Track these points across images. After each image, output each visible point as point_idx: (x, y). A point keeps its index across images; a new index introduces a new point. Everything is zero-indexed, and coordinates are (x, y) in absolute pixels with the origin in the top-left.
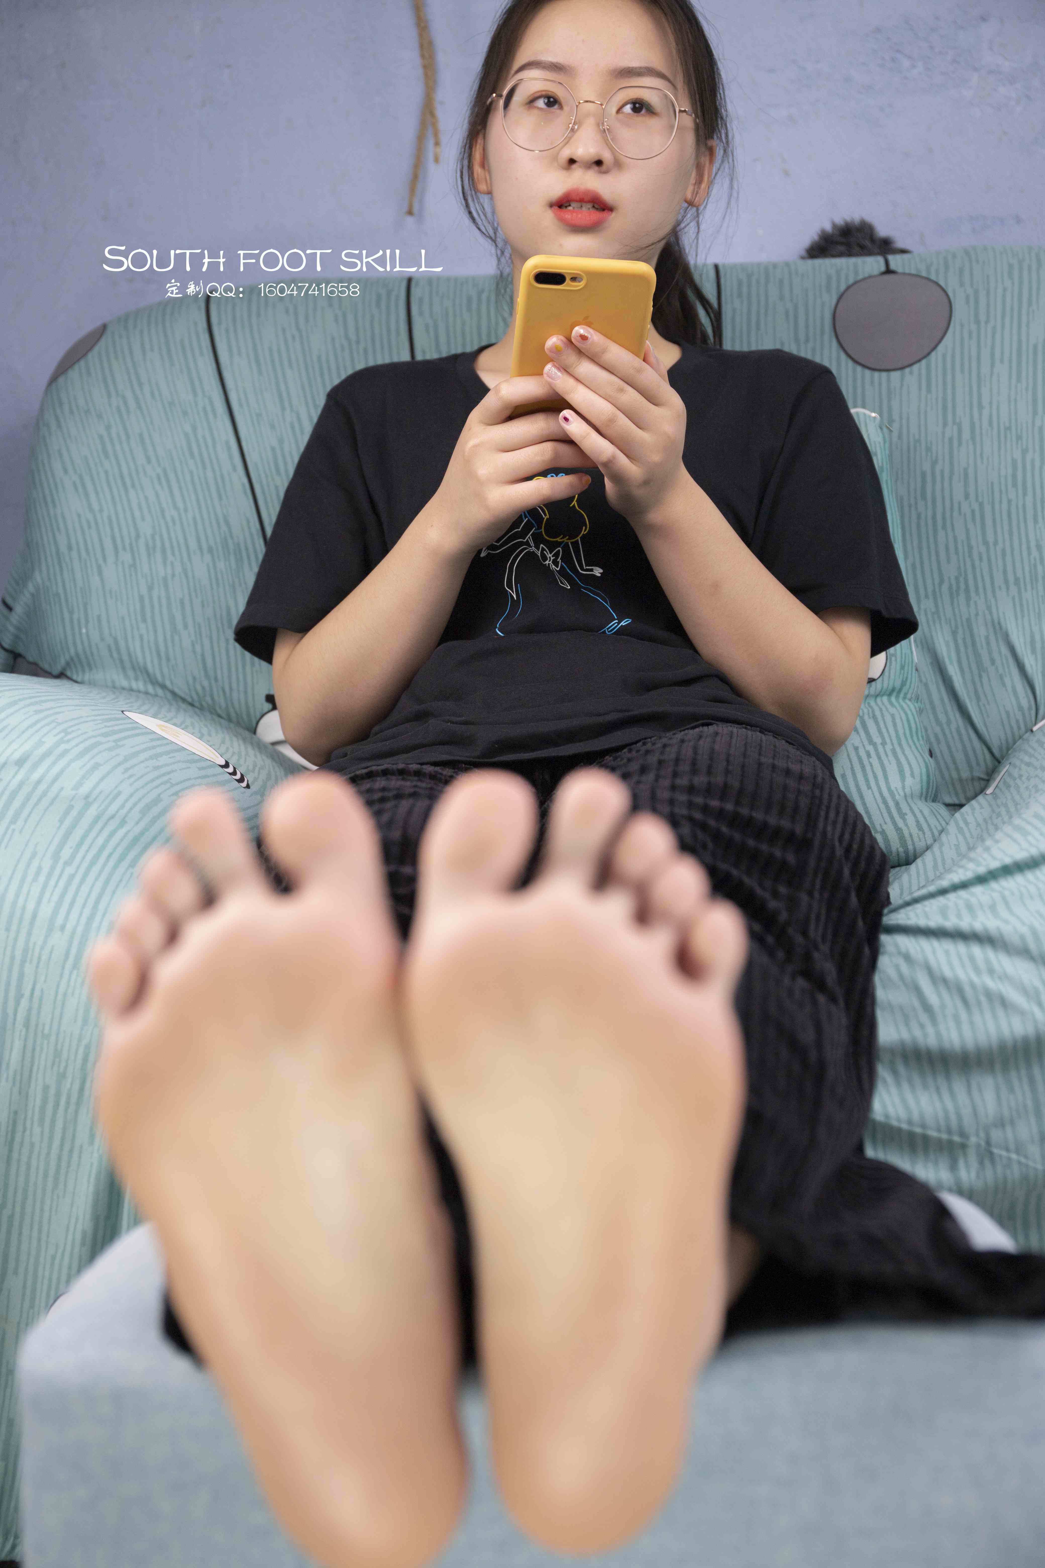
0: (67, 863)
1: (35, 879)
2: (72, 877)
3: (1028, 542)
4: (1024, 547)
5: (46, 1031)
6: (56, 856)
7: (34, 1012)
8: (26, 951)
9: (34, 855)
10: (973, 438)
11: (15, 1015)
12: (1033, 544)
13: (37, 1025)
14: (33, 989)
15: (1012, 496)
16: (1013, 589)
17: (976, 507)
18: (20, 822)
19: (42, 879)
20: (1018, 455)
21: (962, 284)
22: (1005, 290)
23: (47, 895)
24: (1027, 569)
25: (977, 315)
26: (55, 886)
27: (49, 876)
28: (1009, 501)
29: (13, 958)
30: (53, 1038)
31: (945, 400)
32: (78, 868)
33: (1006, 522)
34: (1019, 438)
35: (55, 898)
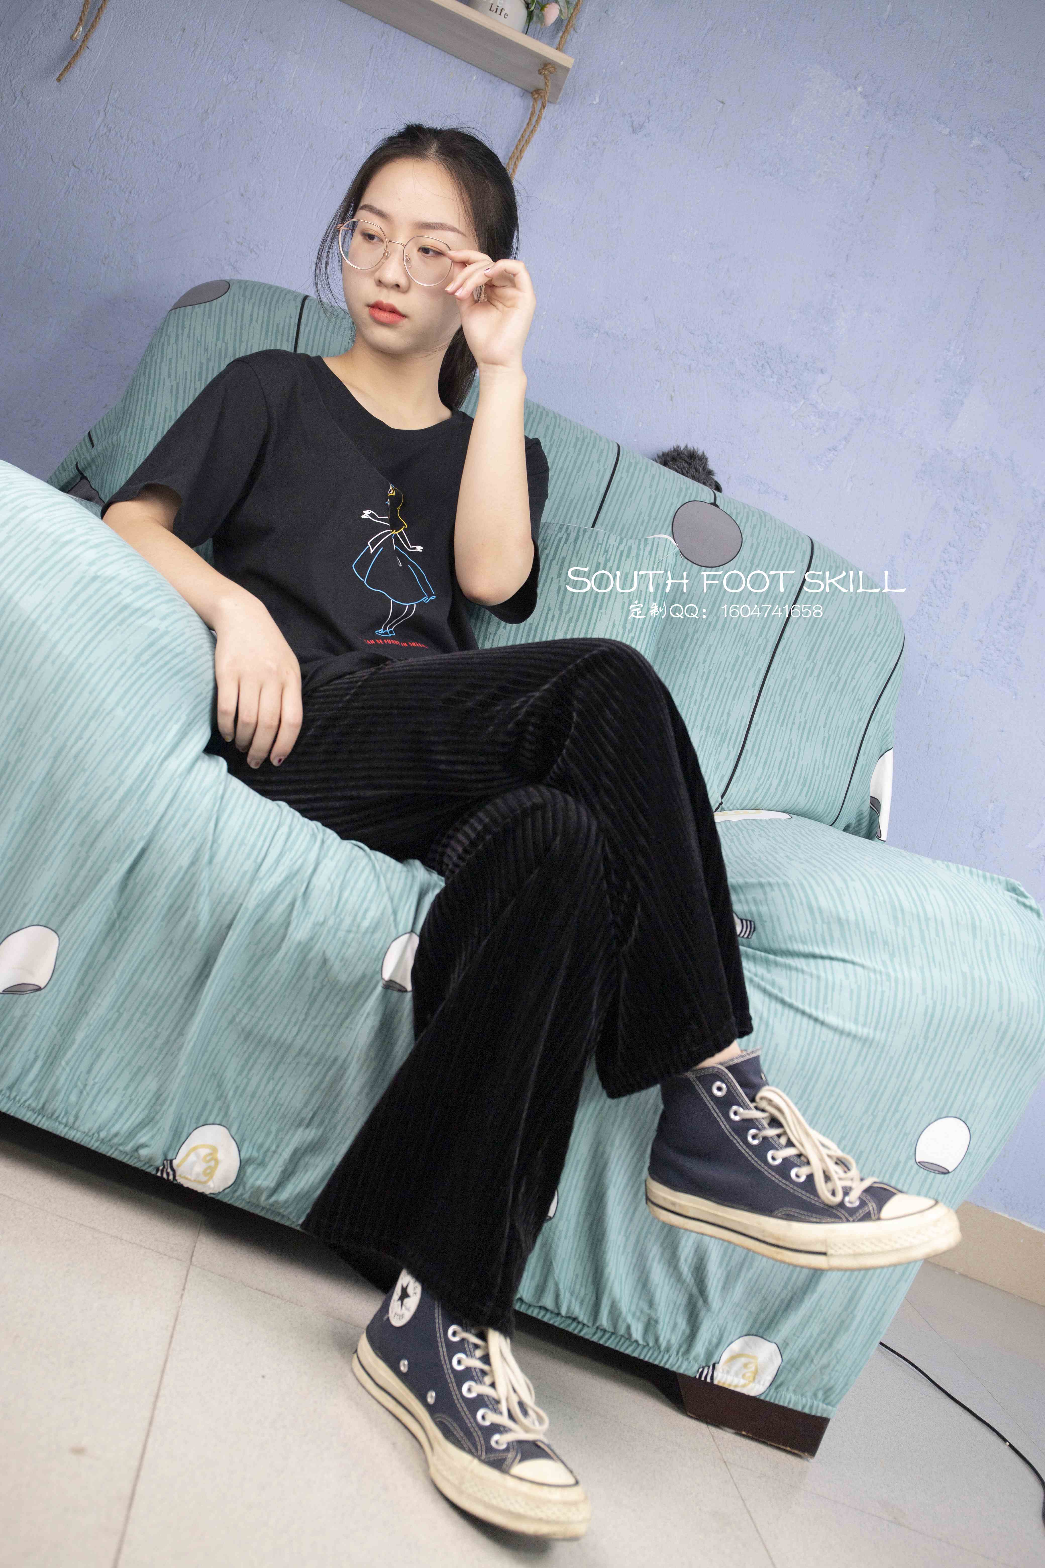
0: (143, 665)
1: (119, 668)
2: (142, 675)
3: (724, 708)
4: (721, 710)
5: (86, 767)
6: (137, 658)
7: (85, 752)
8: (97, 711)
9: (125, 651)
10: (722, 629)
11: (71, 748)
12: (726, 711)
13: (82, 761)
14: (90, 737)
15: (728, 676)
16: (704, 732)
17: (707, 671)
18: (124, 626)
19: (124, 669)
20: (741, 654)
21: (752, 535)
22: (774, 552)
23: (122, 681)
24: (716, 724)
25: (753, 559)
26: (130, 677)
27: (129, 669)
28: (725, 678)
29: (87, 712)
30: (87, 774)
31: (716, 599)
32: (148, 670)
33: (718, 689)
34: (746, 644)
35: (127, 685)
